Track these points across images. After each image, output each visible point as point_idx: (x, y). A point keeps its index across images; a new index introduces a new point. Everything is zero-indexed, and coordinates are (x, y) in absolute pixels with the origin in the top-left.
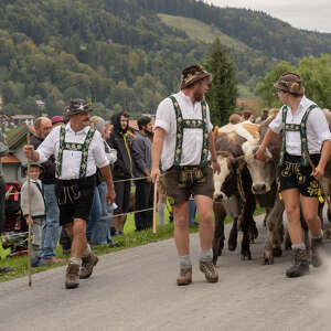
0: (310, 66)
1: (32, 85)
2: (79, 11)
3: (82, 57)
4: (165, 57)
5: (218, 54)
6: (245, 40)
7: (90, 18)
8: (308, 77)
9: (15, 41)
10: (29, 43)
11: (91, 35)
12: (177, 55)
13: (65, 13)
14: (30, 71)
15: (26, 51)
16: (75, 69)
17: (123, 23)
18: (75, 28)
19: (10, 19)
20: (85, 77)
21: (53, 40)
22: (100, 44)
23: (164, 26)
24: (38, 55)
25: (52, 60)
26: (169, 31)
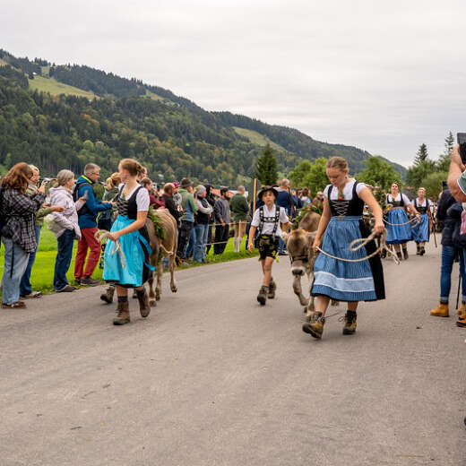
0: (322, 162)
1: (157, 165)
2: (186, 123)
3: (187, 150)
4: (236, 153)
5: (268, 153)
6: (284, 146)
7: (193, 127)
8: (321, 169)
9: (149, 138)
10: (157, 140)
11: (193, 137)
12: (243, 152)
13: (178, 123)
14: (156, 157)
15: (155, 144)
16: (182, 157)
17: (212, 131)
18: (184, 133)
19: (146, 125)
20: (187, 162)
21: (170, 139)
22: (198, 143)
23: (236, 134)
24: (162, 147)
25: (169, 151)
26: (239, 137)
